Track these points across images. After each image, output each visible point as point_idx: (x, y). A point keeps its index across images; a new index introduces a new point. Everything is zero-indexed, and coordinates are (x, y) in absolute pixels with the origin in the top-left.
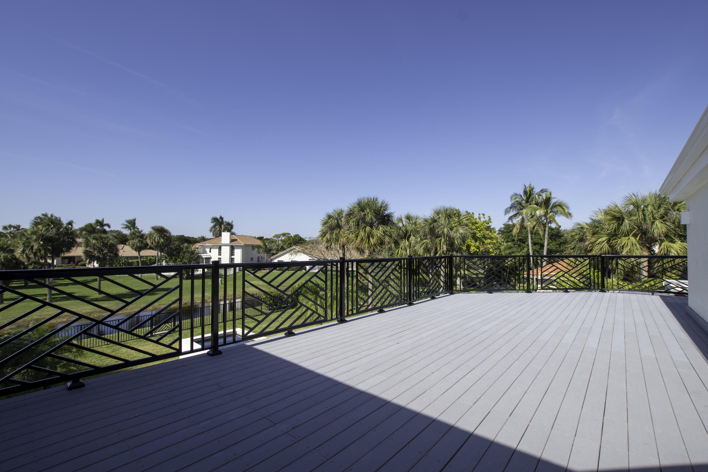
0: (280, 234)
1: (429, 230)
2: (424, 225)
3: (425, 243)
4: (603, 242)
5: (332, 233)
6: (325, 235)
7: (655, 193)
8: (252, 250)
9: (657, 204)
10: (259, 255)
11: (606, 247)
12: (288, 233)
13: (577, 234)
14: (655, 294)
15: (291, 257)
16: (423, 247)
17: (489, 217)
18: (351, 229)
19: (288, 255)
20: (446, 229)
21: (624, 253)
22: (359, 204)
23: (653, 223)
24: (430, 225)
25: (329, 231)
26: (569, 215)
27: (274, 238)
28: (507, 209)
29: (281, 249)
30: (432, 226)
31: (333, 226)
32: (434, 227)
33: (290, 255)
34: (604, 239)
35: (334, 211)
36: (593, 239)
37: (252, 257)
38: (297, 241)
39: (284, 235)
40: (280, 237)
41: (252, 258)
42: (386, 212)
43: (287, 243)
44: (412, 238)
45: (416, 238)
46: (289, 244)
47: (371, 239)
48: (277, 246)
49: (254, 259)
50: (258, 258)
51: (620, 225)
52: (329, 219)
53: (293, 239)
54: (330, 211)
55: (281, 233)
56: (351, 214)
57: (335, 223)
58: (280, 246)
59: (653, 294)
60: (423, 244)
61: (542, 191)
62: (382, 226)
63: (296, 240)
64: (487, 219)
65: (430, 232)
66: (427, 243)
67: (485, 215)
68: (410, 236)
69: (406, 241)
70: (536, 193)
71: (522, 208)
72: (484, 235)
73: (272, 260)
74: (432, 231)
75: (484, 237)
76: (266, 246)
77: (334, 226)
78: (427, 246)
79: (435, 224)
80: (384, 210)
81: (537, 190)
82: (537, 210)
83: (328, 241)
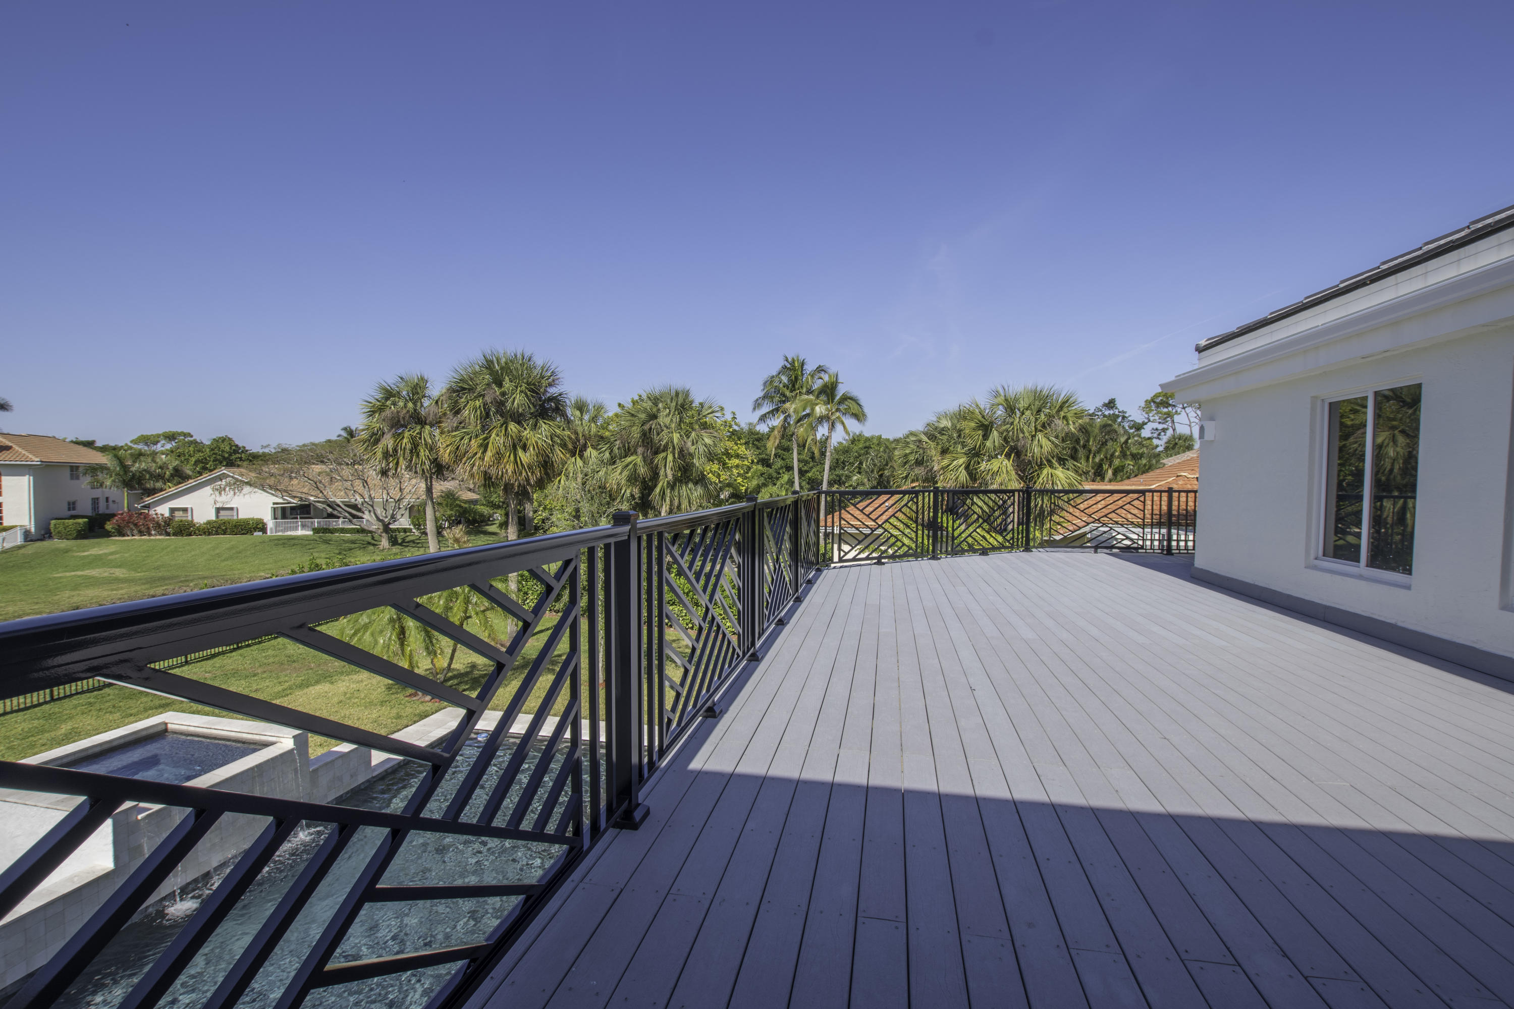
0: (158, 436)
1: (640, 437)
2: (627, 424)
3: (630, 463)
4: (960, 466)
5: (398, 436)
6: (377, 441)
7: (1034, 388)
8: (72, 478)
9: (1036, 406)
10: (97, 493)
11: (963, 476)
12: (185, 431)
13: (912, 453)
14: (1099, 550)
15: (219, 499)
16: (626, 473)
17: (734, 414)
18: (463, 428)
19: (208, 490)
20: (678, 435)
21: (995, 487)
22: (489, 365)
23: (1033, 436)
24: (642, 425)
25: (390, 431)
26: (859, 416)
27: (135, 446)
28: (757, 400)
29: (172, 475)
30: (646, 427)
31: (404, 418)
32: (651, 429)
33: (217, 493)
34: (961, 461)
35: (402, 378)
36: (945, 462)
37: (72, 499)
38: (226, 455)
39: (171, 437)
40: (156, 443)
41: (74, 503)
42: (553, 391)
43: (193, 459)
44: (590, 452)
45: (600, 453)
46: (197, 462)
47: (520, 453)
48: (161, 467)
49: (78, 506)
50: (95, 501)
51: (986, 437)
52: (387, 399)
53: (212, 450)
54: (391, 380)
55: (161, 432)
56: (464, 389)
57: (408, 411)
58: (171, 467)
59: (1096, 552)
60: (627, 465)
61: (820, 369)
62: (545, 423)
63: (223, 451)
64: (729, 417)
65: (643, 441)
66: (635, 464)
67: (725, 410)
68: (585, 447)
69: (578, 459)
70: (808, 372)
71: (784, 399)
72: (726, 450)
73: (148, 507)
74: (646, 438)
75: (729, 456)
76: (125, 468)
77: (407, 419)
78: (635, 470)
79: (653, 424)
80: (550, 385)
81: (810, 368)
82: (817, 404)
83: (386, 455)
